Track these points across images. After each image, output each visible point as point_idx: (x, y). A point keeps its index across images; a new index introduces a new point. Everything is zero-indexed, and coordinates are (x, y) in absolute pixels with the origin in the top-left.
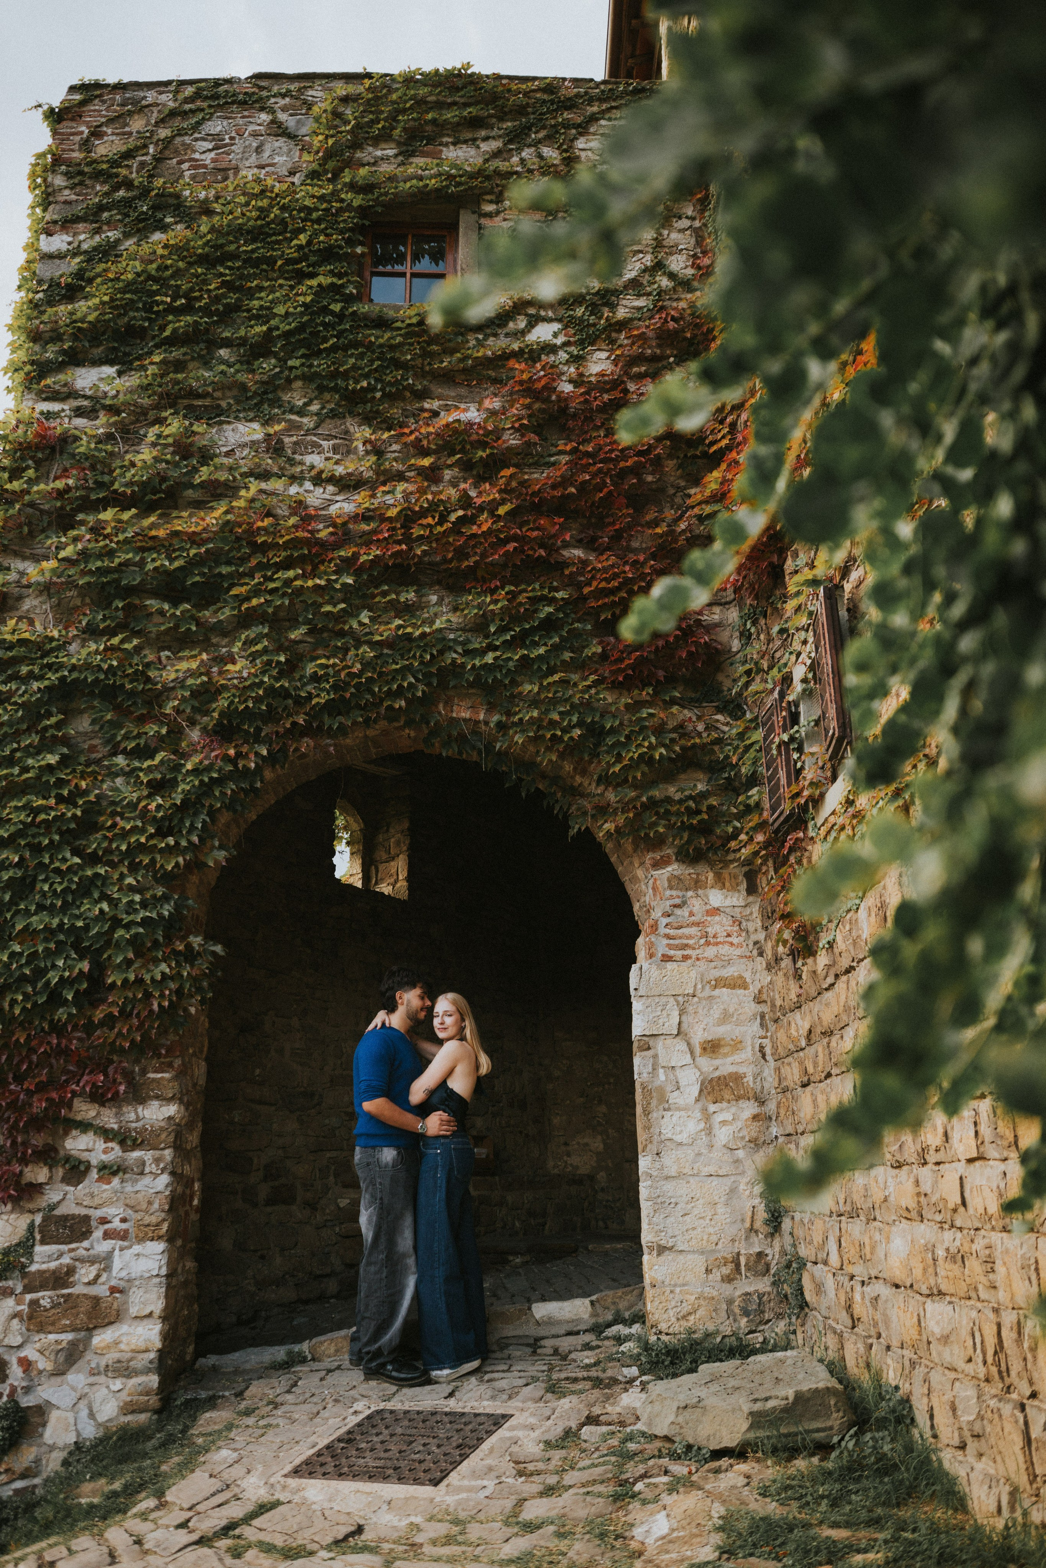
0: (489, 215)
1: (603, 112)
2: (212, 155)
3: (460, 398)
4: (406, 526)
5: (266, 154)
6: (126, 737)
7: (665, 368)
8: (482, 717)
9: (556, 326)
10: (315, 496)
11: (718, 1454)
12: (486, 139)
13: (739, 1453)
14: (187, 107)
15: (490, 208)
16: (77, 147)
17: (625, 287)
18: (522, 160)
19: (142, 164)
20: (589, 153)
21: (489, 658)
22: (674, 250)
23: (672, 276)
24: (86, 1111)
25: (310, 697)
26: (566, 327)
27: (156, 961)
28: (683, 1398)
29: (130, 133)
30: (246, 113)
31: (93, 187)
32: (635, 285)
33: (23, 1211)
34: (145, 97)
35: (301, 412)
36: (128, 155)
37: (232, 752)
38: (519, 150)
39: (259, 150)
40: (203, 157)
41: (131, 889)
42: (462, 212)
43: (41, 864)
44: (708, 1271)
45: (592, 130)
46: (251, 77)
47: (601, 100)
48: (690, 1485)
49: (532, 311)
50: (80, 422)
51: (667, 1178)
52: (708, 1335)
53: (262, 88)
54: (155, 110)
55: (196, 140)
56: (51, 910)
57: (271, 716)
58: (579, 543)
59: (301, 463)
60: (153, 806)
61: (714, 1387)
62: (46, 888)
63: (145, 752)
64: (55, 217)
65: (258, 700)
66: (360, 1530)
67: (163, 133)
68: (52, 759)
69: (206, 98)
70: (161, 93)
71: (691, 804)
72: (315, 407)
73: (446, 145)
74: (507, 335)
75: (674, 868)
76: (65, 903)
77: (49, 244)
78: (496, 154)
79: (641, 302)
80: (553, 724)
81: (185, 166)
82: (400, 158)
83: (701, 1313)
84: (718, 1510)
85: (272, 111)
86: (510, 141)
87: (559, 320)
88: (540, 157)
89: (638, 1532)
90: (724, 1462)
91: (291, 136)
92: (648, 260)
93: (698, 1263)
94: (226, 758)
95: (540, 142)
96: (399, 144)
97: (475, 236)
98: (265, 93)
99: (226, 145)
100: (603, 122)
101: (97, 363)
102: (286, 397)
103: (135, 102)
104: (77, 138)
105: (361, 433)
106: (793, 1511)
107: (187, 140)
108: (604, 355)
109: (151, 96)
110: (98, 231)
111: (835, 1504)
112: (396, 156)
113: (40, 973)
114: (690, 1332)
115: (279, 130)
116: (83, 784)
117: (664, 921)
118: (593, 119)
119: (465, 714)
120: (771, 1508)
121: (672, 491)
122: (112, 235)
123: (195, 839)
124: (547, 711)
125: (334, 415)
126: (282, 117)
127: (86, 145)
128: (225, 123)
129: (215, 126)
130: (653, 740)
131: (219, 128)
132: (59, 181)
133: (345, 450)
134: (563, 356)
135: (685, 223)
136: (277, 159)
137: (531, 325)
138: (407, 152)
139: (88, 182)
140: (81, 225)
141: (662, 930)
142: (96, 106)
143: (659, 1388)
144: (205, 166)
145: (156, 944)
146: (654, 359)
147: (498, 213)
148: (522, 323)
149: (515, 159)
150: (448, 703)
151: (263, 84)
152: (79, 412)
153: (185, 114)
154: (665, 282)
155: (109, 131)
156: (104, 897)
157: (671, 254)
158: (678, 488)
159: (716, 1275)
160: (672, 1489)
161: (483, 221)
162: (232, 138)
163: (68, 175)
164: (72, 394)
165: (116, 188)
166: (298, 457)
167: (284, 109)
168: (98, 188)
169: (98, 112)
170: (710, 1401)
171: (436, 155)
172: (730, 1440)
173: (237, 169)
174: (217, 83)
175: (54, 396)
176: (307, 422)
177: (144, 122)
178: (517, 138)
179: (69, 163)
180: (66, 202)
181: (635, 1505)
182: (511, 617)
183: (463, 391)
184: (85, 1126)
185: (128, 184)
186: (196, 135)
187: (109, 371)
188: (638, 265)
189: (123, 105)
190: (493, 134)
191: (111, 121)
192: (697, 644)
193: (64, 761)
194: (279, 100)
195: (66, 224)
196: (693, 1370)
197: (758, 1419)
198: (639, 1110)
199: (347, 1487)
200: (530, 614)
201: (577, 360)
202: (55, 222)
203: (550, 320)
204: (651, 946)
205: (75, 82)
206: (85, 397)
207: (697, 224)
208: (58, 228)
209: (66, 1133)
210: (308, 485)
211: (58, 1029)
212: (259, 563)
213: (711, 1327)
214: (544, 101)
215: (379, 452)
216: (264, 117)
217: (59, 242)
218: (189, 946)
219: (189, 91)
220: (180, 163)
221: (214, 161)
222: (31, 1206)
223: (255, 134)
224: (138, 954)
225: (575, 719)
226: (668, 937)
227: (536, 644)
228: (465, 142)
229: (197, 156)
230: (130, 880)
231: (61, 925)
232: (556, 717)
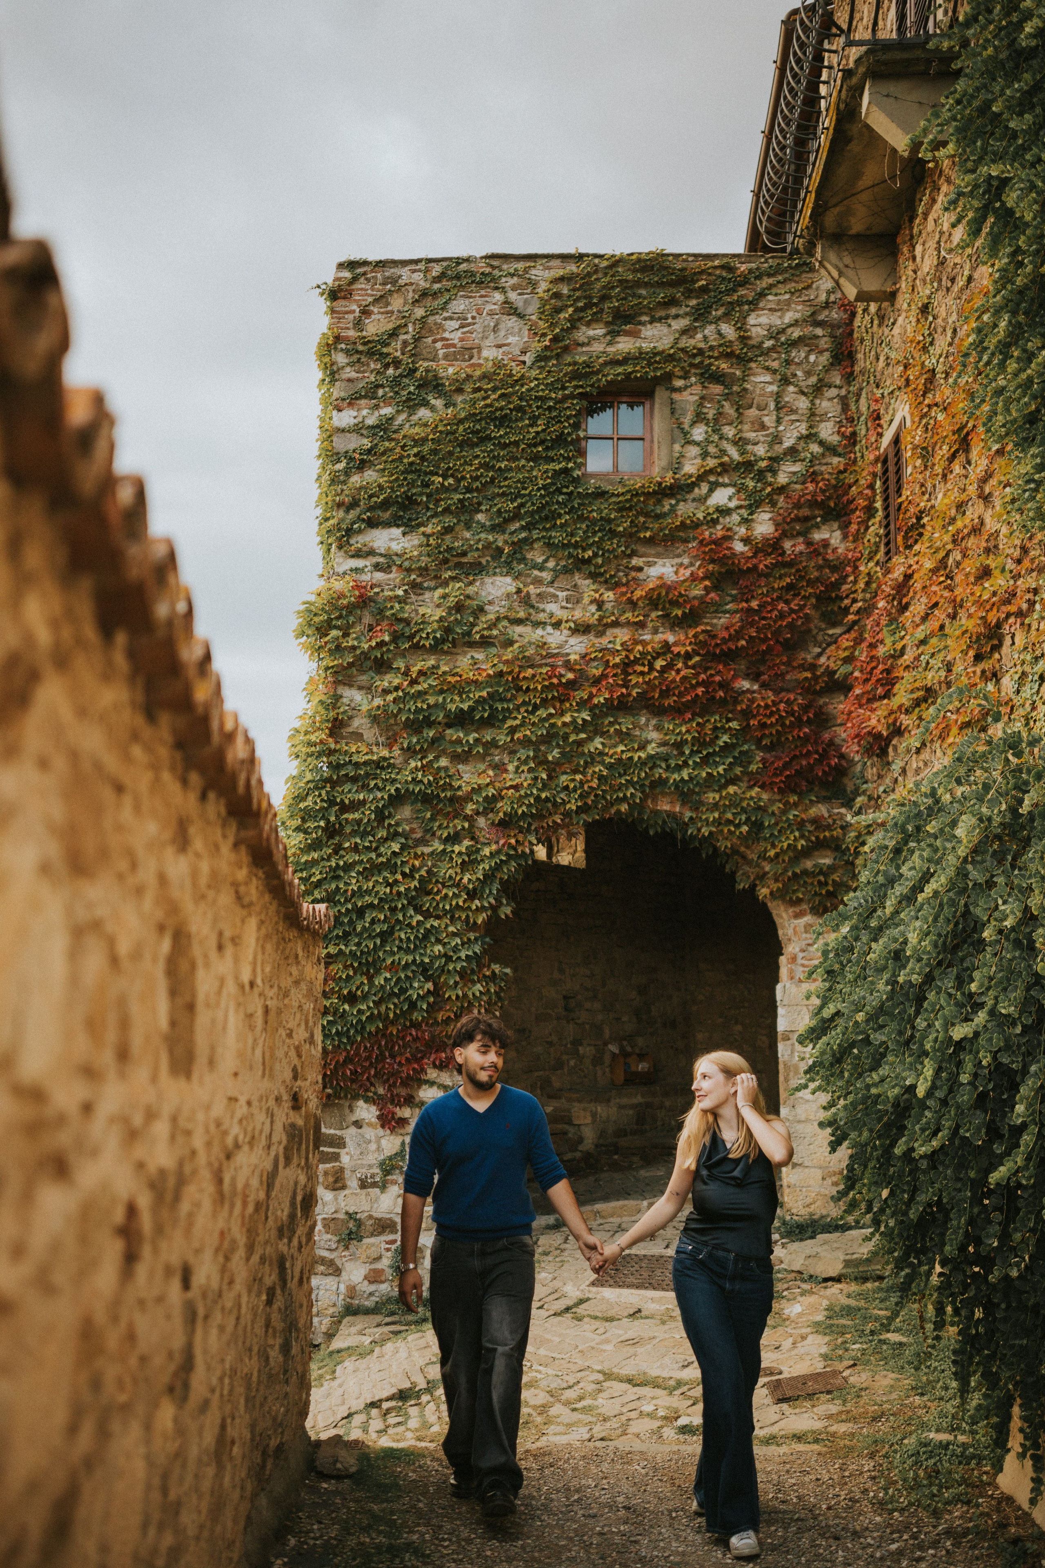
0: (679, 390)
1: (771, 287)
2: (459, 334)
3: (658, 555)
4: (626, 673)
5: (502, 333)
6: (440, 827)
7: (813, 526)
8: (678, 809)
9: (731, 491)
10: (554, 638)
11: (826, 1280)
12: (676, 317)
13: (837, 1279)
14: (437, 286)
15: (679, 383)
16: (351, 325)
17: (785, 454)
18: (705, 337)
19: (405, 343)
20: (759, 329)
21: (685, 774)
22: (824, 418)
23: (821, 443)
24: (432, 1074)
25: (564, 803)
26: (739, 492)
27: (474, 982)
28: (808, 1252)
29: (392, 312)
30: (483, 292)
31: (368, 365)
32: (792, 452)
33: (397, 1134)
34: (400, 277)
35: (541, 569)
36: (394, 334)
37: (513, 841)
38: (703, 327)
39: (495, 329)
40: (452, 336)
41: (454, 934)
42: (658, 389)
43: (398, 921)
44: (823, 1179)
45: (761, 305)
46: (487, 257)
47: (769, 275)
48: (811, 1292)
49: (712, 479)
50: (379, 576)
51: (799, 1122)
52: (822, 1217)
53: (493, 267)
54: (411, 288)
55: (446, 319)
56: (408, 951)
57: (540, 816)
58: (747, 676)
59: (544, 611)
60: (465, 880)
61: (825, 1247)
62: (403, 936)
63: (454, 839)
64: (343, 394)
65: (529, 806)
66: (639, 1311)
67: (419, 312)
68: (396, 847)
69: (452, 279)
70: (414, 271)
71: (822, 878)
72: (551, 564)
73: (643, 324)
74: (694, 500)
75: (808, 919)
76: (416, 946)
77: (340, 420)
78: (684, 332)
79: (797, 468)
80: (729, 822)
81: (439, 345)
82: (609, 338)
83: (818, 1203)
84: (825, 1303)
85: (503, 290)
86: (696, 320)
87: (734, 486)
88: (719, 333)
89: (786, 1311)
90: (830, 1284)
91: (521, 316)
92: (803, 428)
93: (819, 1174)
94: (511, 847)
95: (718, 319)
96: (607, 324)
97: (667, 411)
98: (496, 272)
99: (469, 325)
100: (770, 297)
101: (387, 524)
102: (529, 556)
103: (394, 280)
104: (351, 317)
105: (588, 588)
106: (862, 1303)
107: (438, 318)
108: (767, 516)
109: (405, 274)
110: (377, 407)
111: (882, 1301)
112: (605, 335)
113: (403, 991)
114: (811, 1214)
115: (510, 309)
116: (417, 863)
117: (801, 955)
118: (762, 295)
119: (667, 807)
120: (852, 1302)
121: (815, 632)
122: (387, 411)
123: (493, 901)
124: (724, 812)
125: (566, 571)
126: (513, 296)
127: (358, 325)
128: (467, 301)
129: (459, 305)
130: (797, 834)
131: (462, 307)
132: (341, 359)
133: (575, 600)
134: (735, 518)
135: (833, 392)
136: (511, 339)
137: (711, 491)
138: (613, 334)
139: (363, 359)
140: (363, 402)
141: (800, 961)
142: (361, 285)
143: (795, 1246)
144: (454, 346)
145: (473, 971)
146: (806, 519)
147: (686, 387)
148: (704, 488)
149: (699, 336)
150: (655, 800)
151: (495, 263)
152: (377, 567)
153: (435, 295)
154: (815, 448)
155: (376, 310)
156: (438, 941)
157: (822, 421)
158: (820, 630)
159: (829, 1181)
160: (802, 1295)
161: (676, 396)
162: (473, 318)
163: (347, 352)
164: (371, 553)
165: (387, 366)
166: (541, 606)
167: (514, 288)
168: (372, 366)
169: (364, 292)
170: (822, 1254)
171: (635, 334)
172: (833, 1273)
173: (479, 349)
174: (459, 261)
175: (358, 554)
176: (546, 576)
177: (401, 301)
178: (701, 315)
179: (346, 340)
180: (350, 380)
181: (784, 1301)
182: (700, 742)
183: (660, 549)
184: (432, 1083)
185: (397, 363)
186: (445, 314)
187: (396, 532)
188: (796, 434)
189: (384, 284)
190: (681, 312)
191: (377, 301)
192: (829, 765)
193: (403, 847)
194: (508, 279)
195: (352, 400)
196: (812, 1237)
197: (847, 1263)
198: (781, 1078)
199: (625, 1292)
200: (713, 742)
201: (745, 521)
202: (343, 399)
203: (725, 485)
204: (791, 972)
205: (343, 259)
206: (381, 555)
207: (843, 392)
208: (345, 404)
209: (419, 1087)
210: (549, 629)
211: (416, 1025)
212: (524, 701)
213: (824, 1212)
214: (724, 279)
215: (600, 604)
216: (498, 297)
217: (346, 418)
218: (493, 972)
219: (436, 270)
220: (434, 341)
221: (462, 340)
222: (402, 1131)
223: (491, 314)
224: (462, 977)
225: (744, 817)
226: (803, 965)
227: (717, 764)
228: (660, 320)
229: (446, 335)
230: (451, 929)
231: (414, 960)
232: (729, 816)
